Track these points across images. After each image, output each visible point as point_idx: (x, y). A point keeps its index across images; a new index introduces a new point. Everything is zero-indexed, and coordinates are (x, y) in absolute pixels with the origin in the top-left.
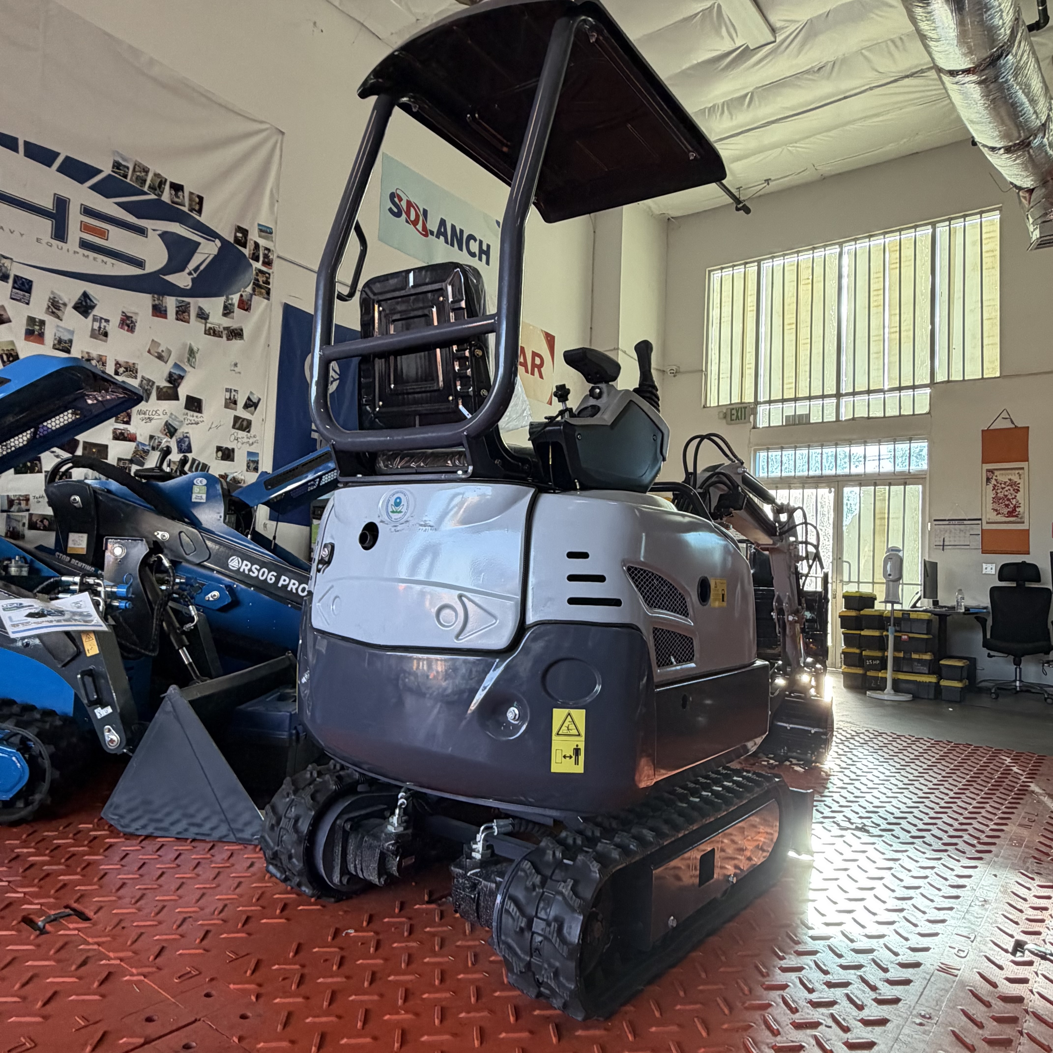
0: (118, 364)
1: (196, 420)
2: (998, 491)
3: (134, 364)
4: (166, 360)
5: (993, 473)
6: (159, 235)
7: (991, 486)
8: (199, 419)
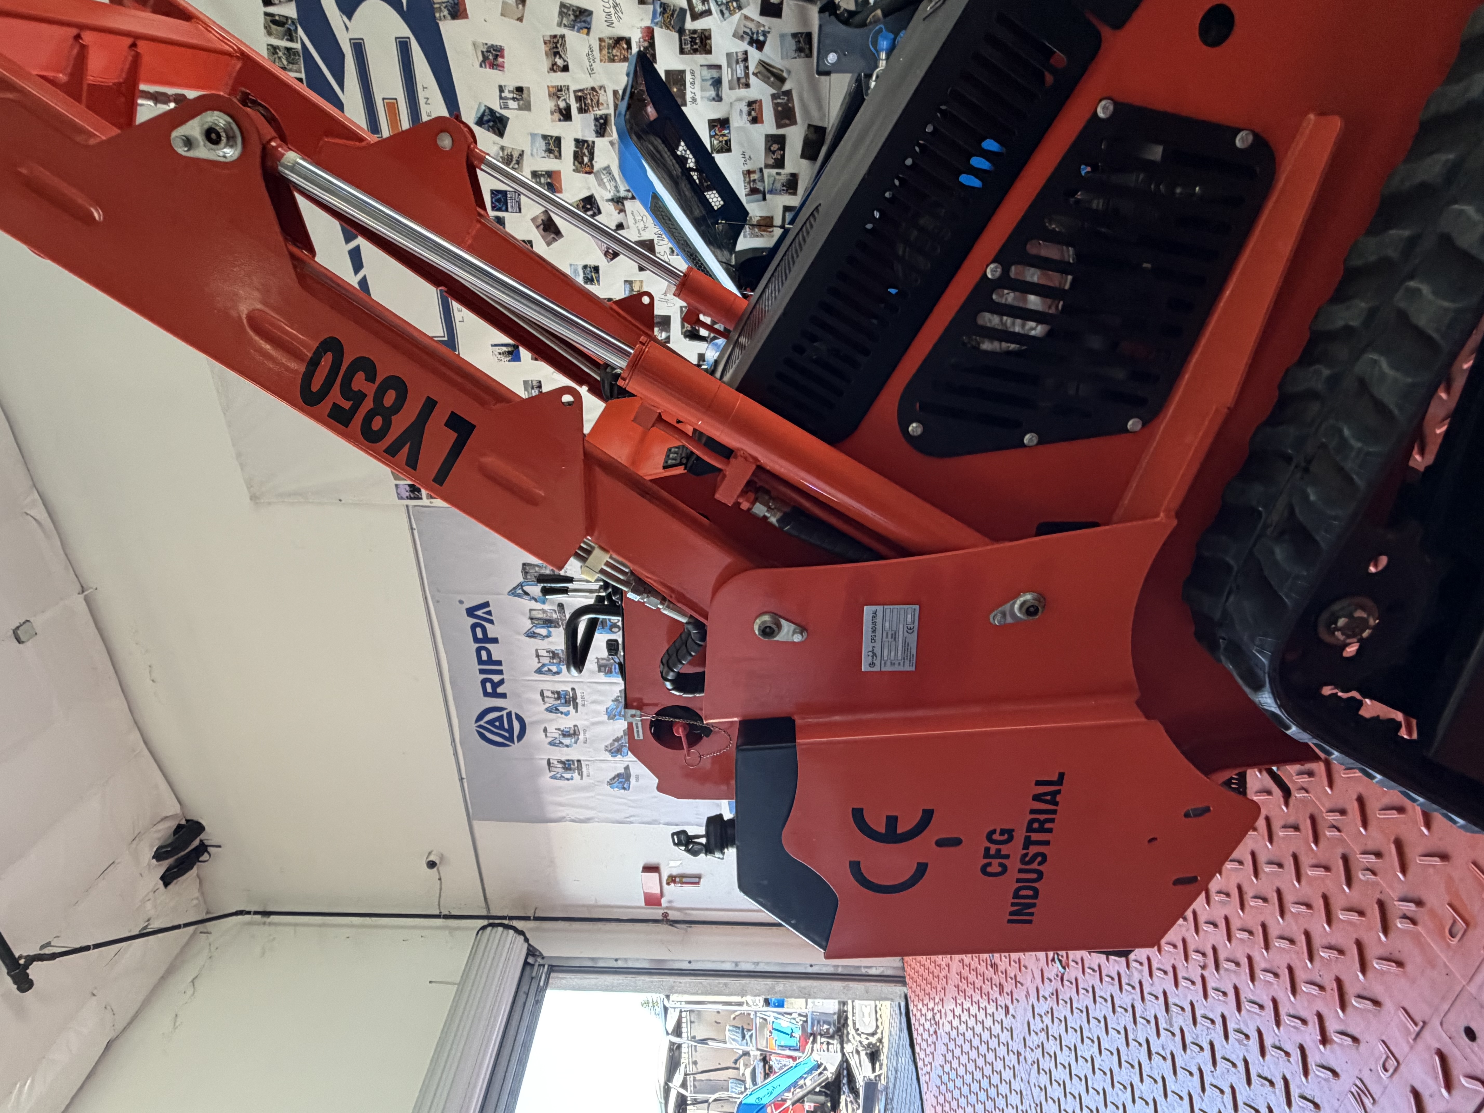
6: (349, 18)
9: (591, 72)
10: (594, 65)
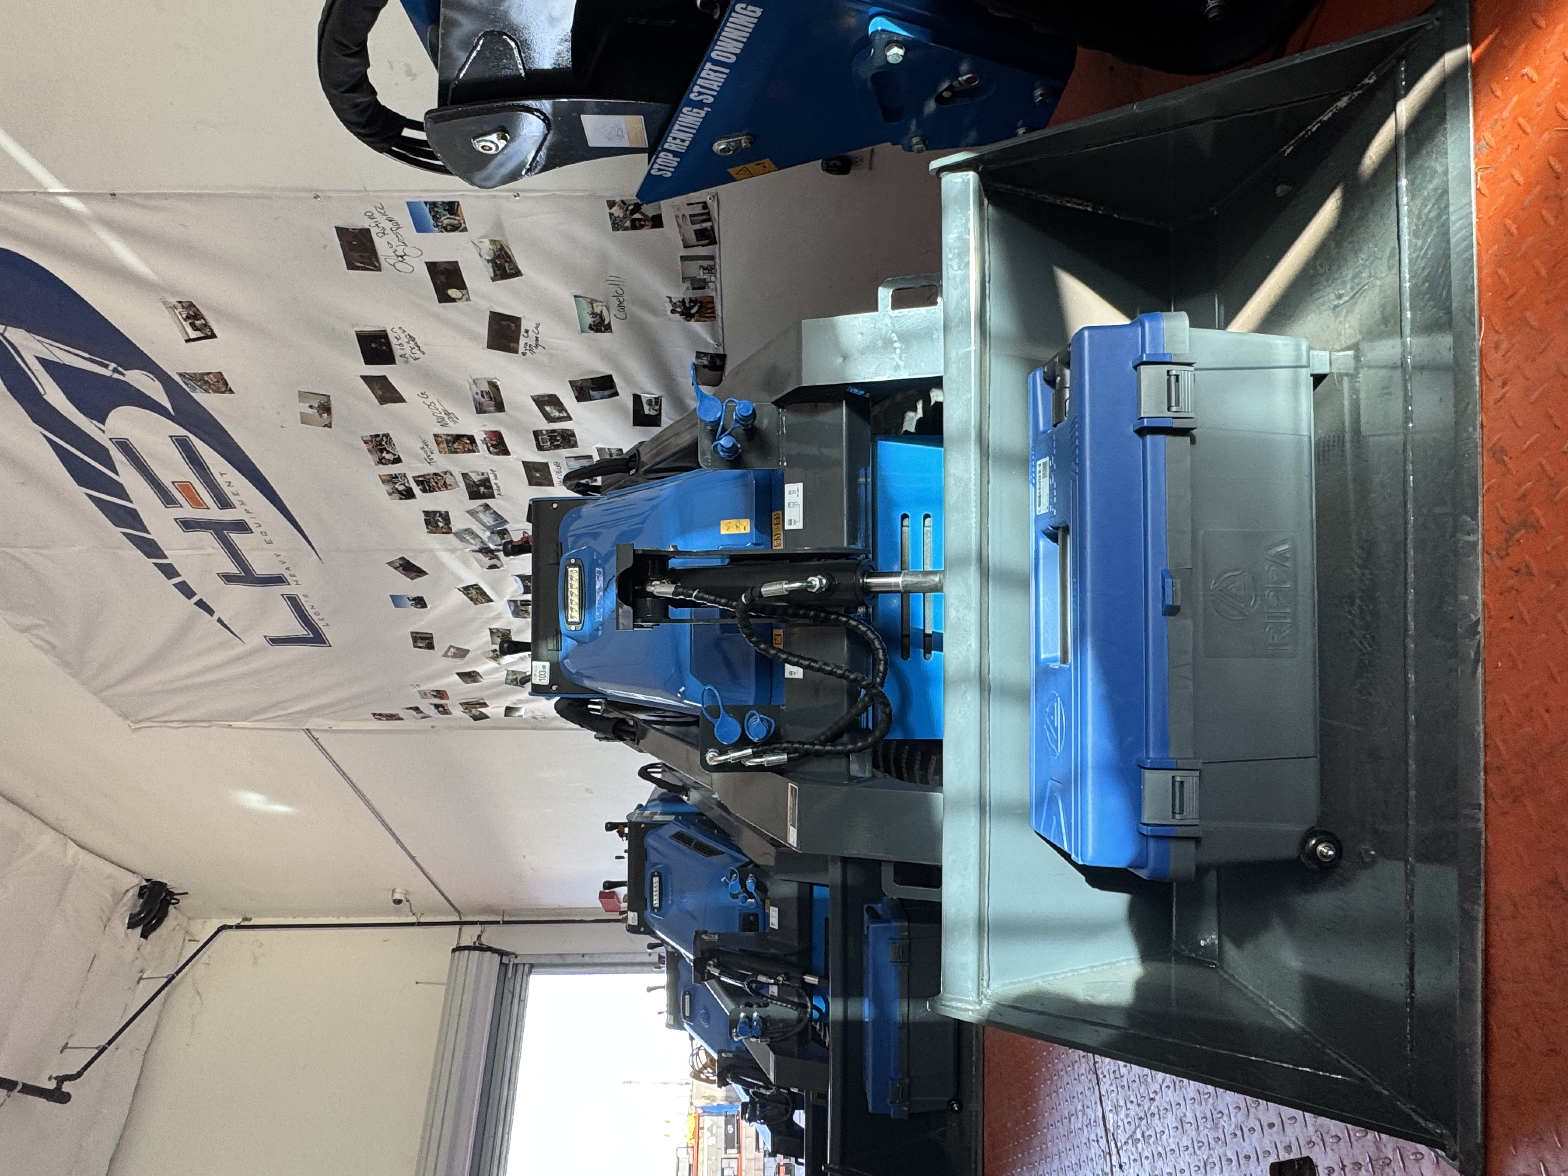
0: (381, 461)
1: (404, 340)
3: (365, 442)
4: (323, 400)
6: (103, 423)
8: (402, 336)
9: (430, 461)
10: (432, 456)
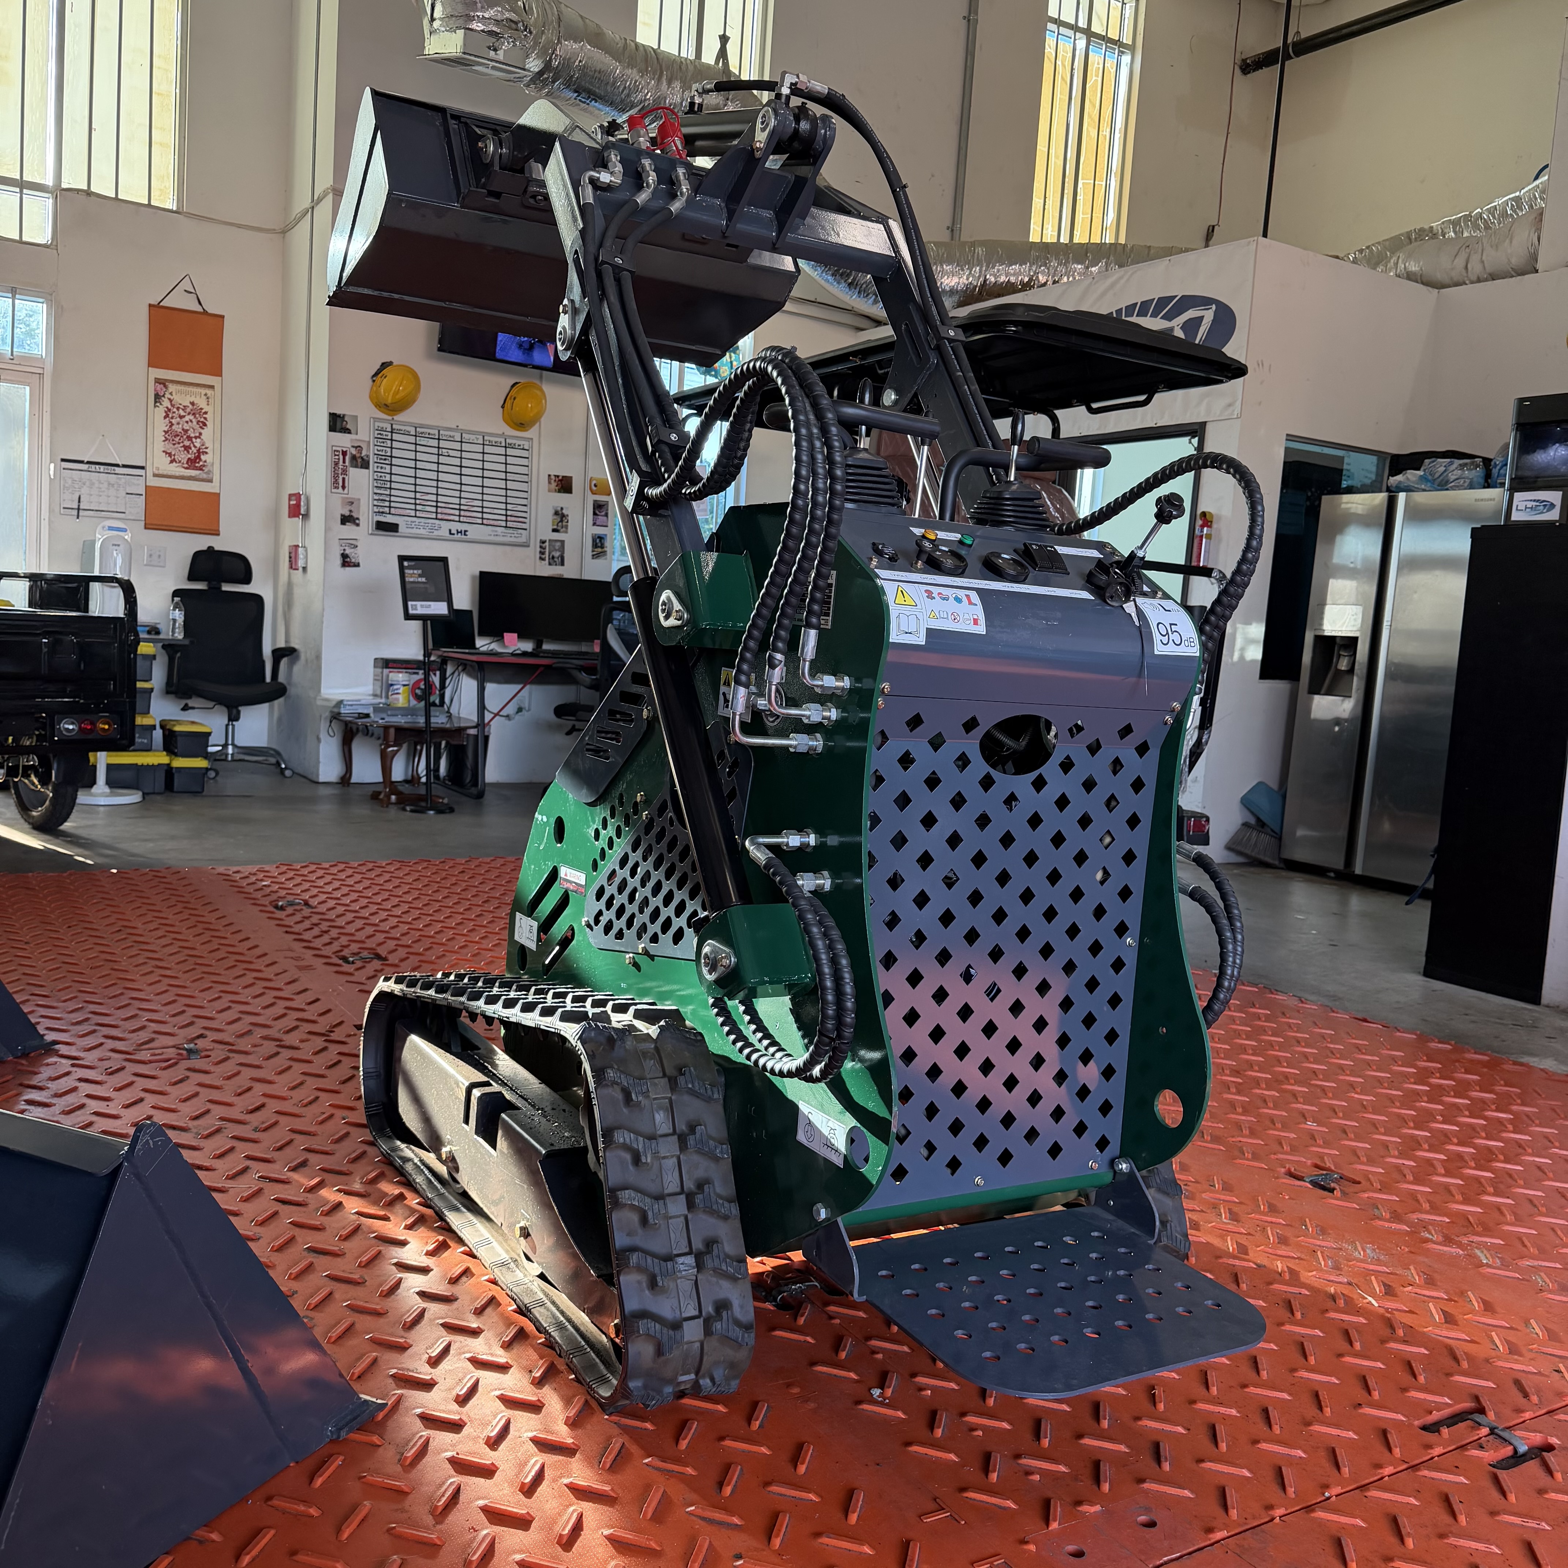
2: (173, 421)
5: (165, 386)
7: (160, 411)
